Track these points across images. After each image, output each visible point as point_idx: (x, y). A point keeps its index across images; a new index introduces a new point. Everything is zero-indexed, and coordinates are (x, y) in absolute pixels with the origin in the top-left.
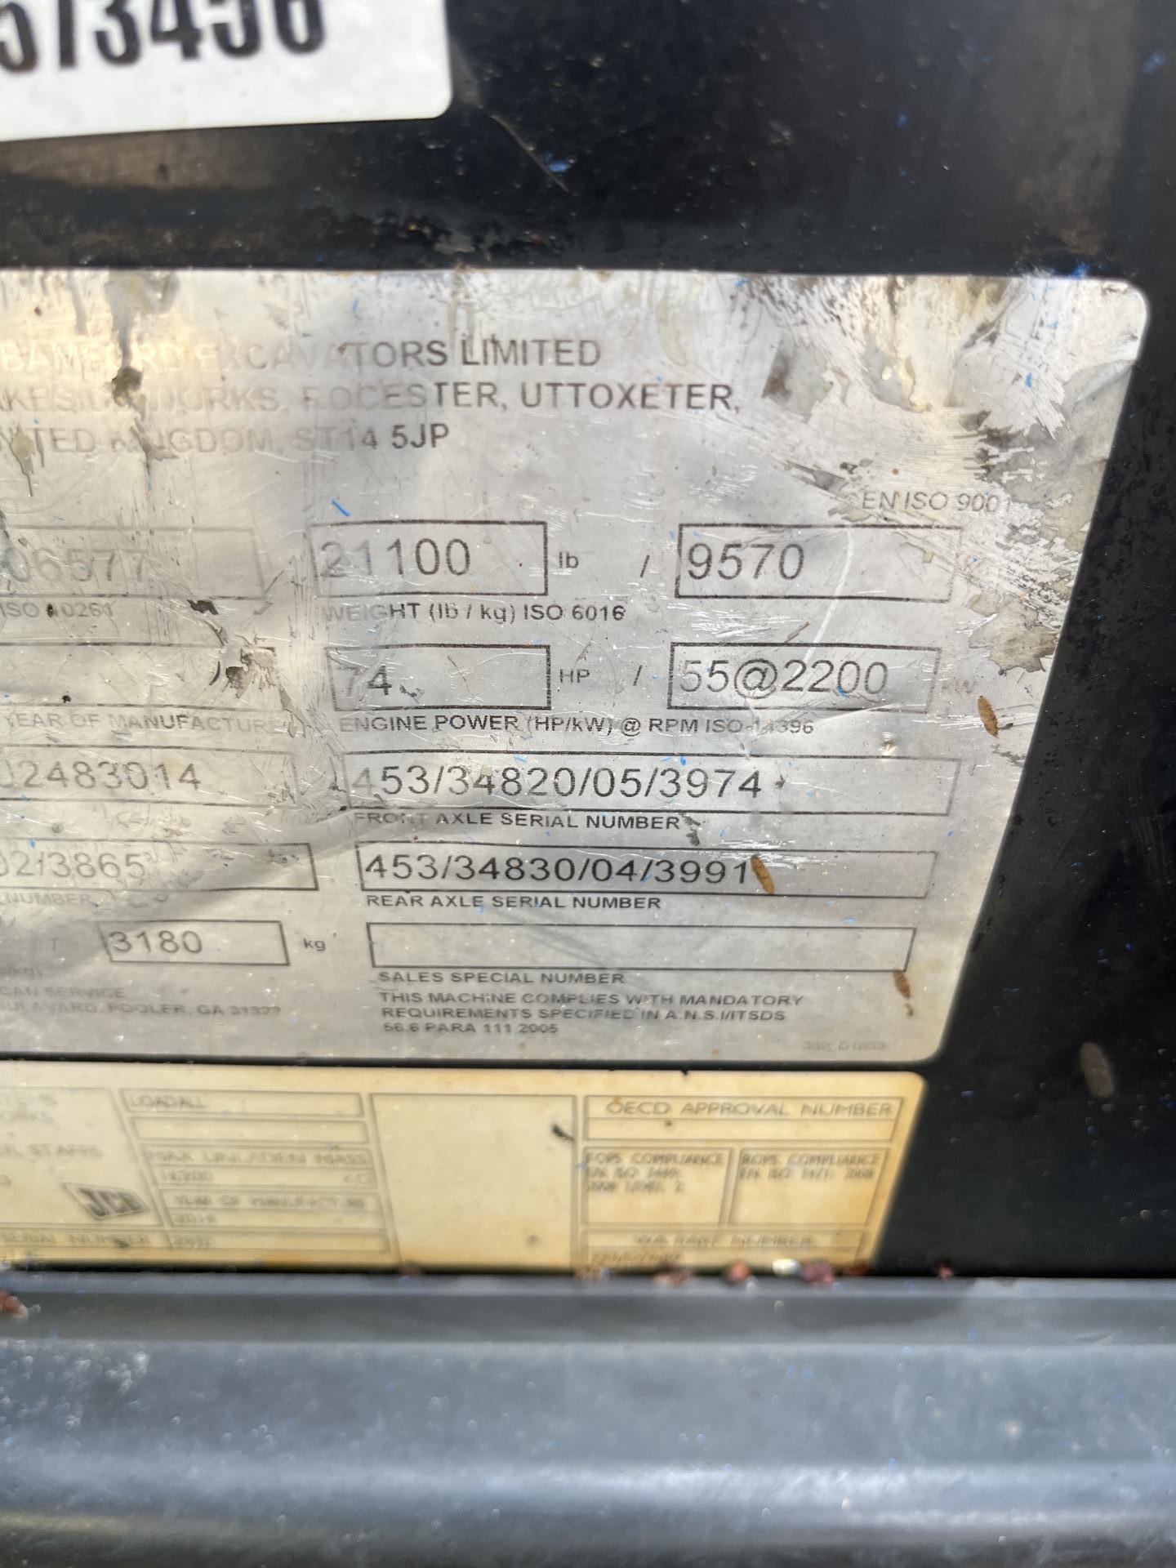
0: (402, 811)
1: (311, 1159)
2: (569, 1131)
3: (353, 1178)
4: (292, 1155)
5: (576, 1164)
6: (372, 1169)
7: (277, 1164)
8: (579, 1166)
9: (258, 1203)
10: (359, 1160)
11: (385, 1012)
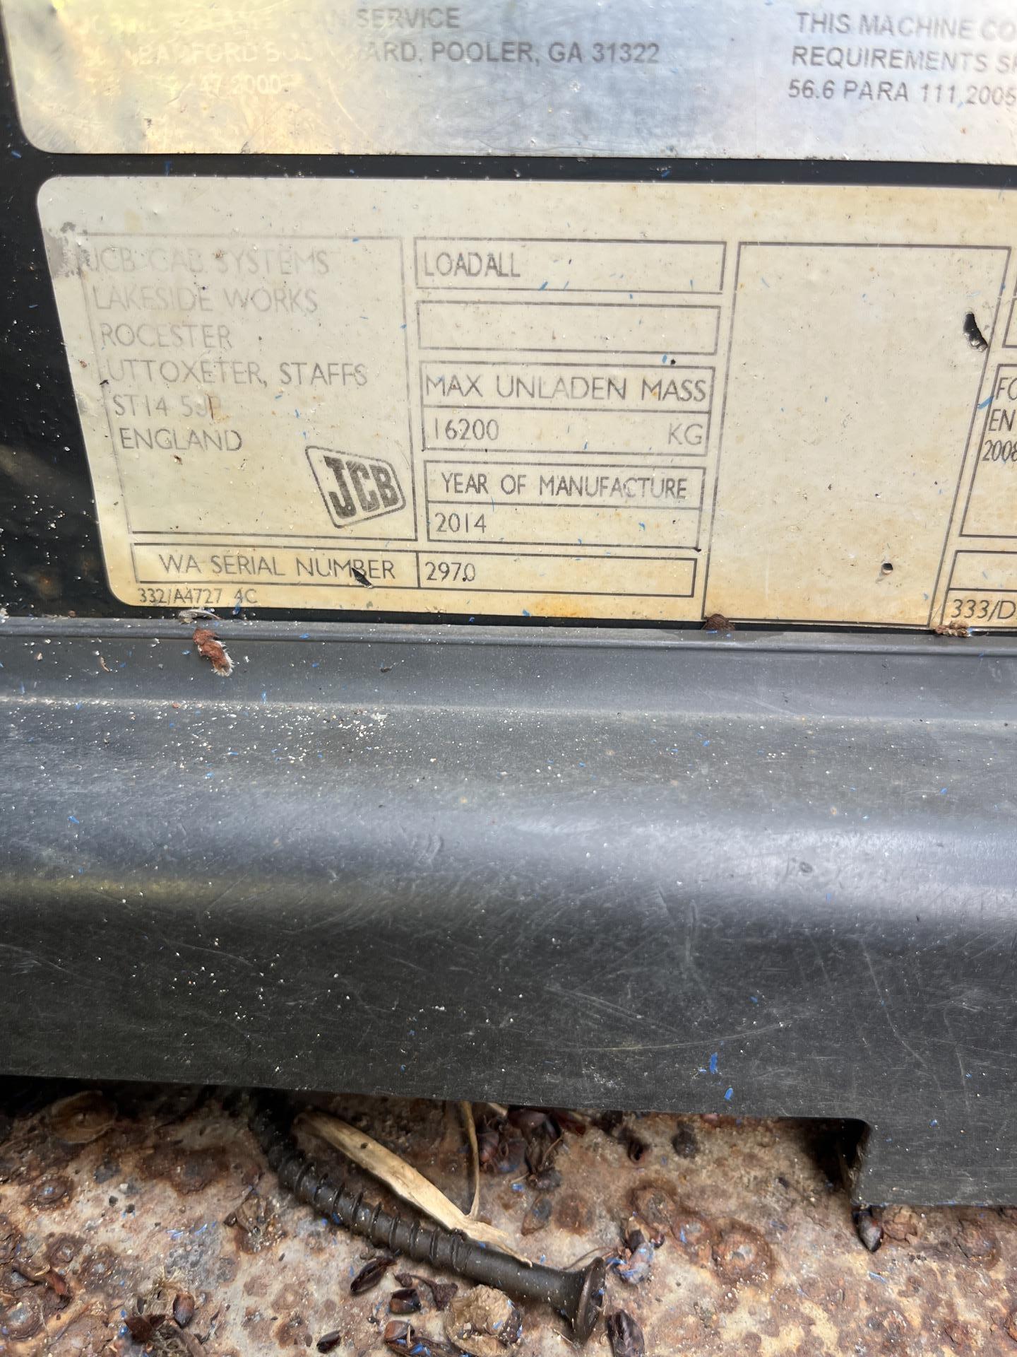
1: (634, 389)
2: (987, 327)
3: (680, 434)
4: (610, 383)
5: (981, 402)
6: (709, 413)
7: (588, 402)
8: (984, 405)
9: (547, 491)
10: (696, 393)
11: (796, 54)
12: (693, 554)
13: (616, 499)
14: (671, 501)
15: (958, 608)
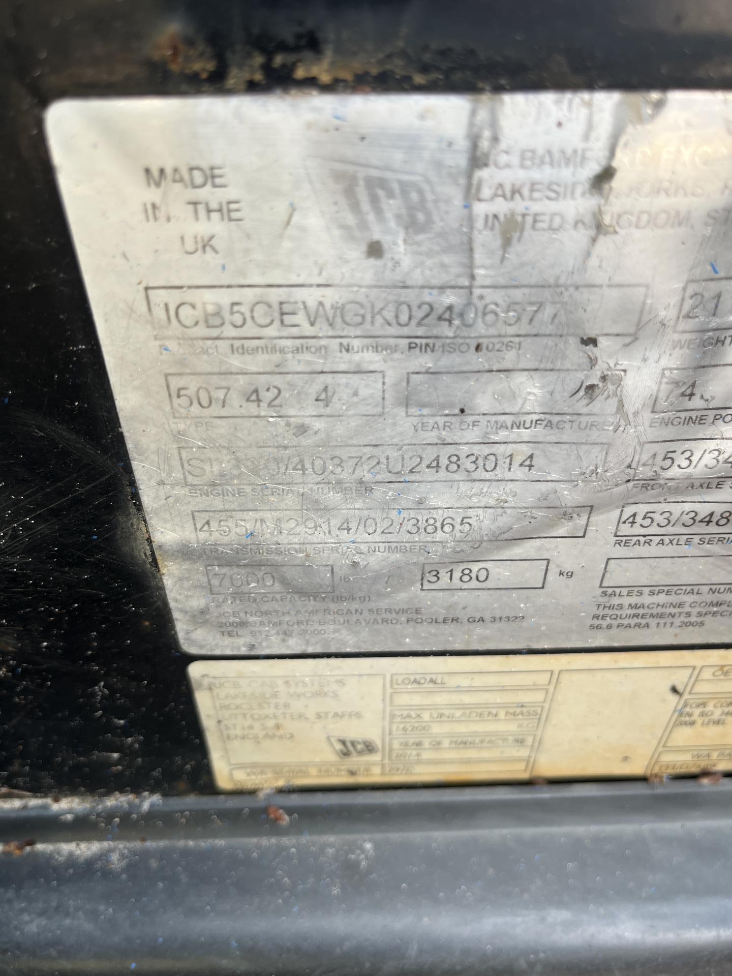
0: (666, 481)
1: (501, 714)
2: (681, 689)
3: (524, 725)
4: (489, 713)
5: (677, 710)
6: (539, 719)
7: (477, 719)
10: (533, 713)
11: (594, 617)
13: (488, 745)
14: (517, 745)
15: (660, 768)
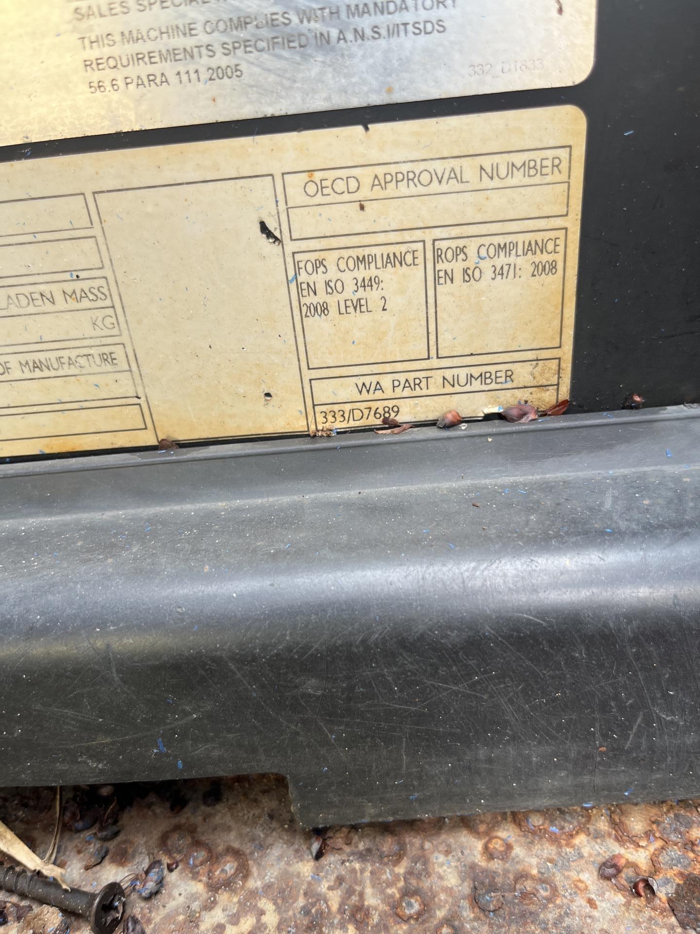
1: (59, 297)
2: (276, 229)
3: (99, 323)
4: (42, 295)
5: (290, 278)
6: (113, 307)
7: (31, 309)
8: (292, 281)
9: (26, 370)
10: (100, 295)
11: (86, 66)
12: (136, 401)
13: (73, 371)
14: (109, 368)
15: (325, 417)
